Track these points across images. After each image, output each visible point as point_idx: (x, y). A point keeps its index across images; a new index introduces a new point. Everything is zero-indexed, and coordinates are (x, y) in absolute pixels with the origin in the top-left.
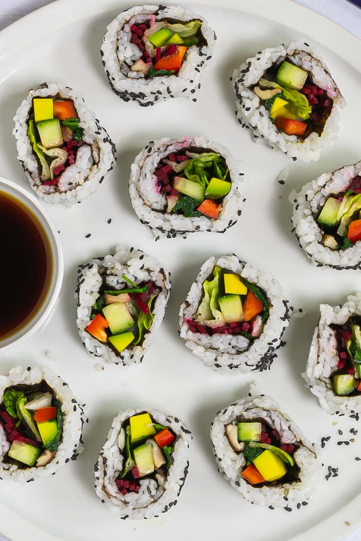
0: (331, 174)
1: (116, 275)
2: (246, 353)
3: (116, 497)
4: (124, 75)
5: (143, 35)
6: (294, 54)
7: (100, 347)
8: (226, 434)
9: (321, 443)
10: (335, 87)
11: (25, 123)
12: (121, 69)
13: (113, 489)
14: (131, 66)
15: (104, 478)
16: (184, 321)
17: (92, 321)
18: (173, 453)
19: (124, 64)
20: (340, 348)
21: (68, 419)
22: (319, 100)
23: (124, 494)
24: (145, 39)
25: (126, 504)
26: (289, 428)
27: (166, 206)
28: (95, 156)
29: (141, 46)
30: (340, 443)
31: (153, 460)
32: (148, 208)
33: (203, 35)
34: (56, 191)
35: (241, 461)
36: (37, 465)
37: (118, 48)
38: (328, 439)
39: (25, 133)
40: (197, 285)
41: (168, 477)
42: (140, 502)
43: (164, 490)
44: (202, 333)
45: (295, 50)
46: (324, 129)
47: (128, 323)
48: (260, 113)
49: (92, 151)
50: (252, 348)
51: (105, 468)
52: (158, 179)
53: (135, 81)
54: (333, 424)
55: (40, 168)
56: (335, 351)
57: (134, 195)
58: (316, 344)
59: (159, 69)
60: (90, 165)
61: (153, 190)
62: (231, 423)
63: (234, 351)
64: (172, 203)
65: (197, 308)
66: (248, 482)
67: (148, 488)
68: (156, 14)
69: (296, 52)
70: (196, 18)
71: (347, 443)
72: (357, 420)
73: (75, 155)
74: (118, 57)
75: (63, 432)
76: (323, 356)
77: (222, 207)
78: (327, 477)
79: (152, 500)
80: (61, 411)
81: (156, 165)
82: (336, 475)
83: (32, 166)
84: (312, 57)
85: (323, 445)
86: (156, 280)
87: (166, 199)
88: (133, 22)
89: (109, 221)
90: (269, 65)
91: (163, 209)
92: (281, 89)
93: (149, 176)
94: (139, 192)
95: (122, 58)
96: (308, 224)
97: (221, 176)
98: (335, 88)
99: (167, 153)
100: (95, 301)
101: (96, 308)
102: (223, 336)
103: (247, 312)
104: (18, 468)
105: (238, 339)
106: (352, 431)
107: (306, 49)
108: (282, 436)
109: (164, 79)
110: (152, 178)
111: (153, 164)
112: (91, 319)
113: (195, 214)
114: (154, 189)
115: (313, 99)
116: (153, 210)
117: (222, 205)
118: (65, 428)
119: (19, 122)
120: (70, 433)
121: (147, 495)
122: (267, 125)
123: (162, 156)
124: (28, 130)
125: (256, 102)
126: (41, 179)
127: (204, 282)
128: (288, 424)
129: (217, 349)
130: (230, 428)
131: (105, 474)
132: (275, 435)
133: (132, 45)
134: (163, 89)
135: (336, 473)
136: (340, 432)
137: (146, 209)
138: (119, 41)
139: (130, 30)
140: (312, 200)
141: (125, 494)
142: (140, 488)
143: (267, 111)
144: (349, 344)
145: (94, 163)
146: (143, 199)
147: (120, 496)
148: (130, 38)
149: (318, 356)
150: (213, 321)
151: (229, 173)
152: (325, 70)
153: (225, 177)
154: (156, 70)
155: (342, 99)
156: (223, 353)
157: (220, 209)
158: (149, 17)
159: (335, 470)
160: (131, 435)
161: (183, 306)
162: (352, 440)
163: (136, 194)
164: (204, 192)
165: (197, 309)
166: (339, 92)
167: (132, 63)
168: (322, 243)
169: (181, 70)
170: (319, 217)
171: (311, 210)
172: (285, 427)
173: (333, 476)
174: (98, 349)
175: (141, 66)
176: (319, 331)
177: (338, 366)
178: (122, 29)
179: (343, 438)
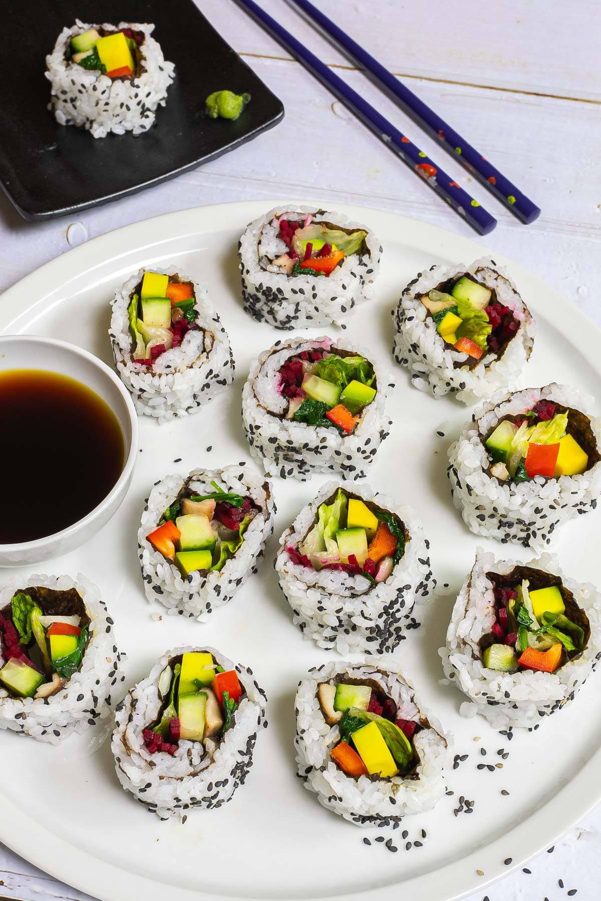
0: (510, 394)
1: (204, 482)
2: (364, 598)
3: (139, 754)
4: (262, 268)
5: (294, 234)
6: (478, 271)
7: (162, 565)
8: (318, 696)
9: (453, 762)
10: (525, 307)
11: (128, 296)
12: (260, 260)
13: (136, 742)
14: (273, 260)
15: (127, 725)
16: (284, 550)
17: (160, 527)
18: (236, 711)
19: (264, 257)
20: (499, 604)
21: (95, 641)
22: (502, 320)
23: (152, 752)
24: (295, 238)
25: (151, 766)
26: (412, 700)
27: (286, 411)
28: (206, 344)
29: (289, 244)
30: (480, 767)
31: (205, 714)
32: (262, 410)
33: (367, 245)
34: (148, 372)
35: (333, 735)
36: (36, 696)
37: (260, 243)
38: (465, 757)
39: (126, 306)
40: (311, 509)
41: (222, 744)
42: (173, 769)
43: (213, 761)
44: (307, 566)
45: (479, 267)
46: (505, 352)
47: (207, 540)
48: (425, 324)
49: (204, 337)
50: (374, 592)
51: (132, 711)
52: (283, 377)
53: (273, 275)
54: (474, 740)
55: (134, 345)
56: (491, 610)
57: (247, 394)
58: (465, 594)
59: (307, 267)
60: (199, 353)
61: (272, 390)
62: (328, 682)
63: (348, 593)
64: (295, 407)
65: (305, 535)
66: (339, 767)
67: (189, 753)
68: (314, 215)
69: (479, 269)
70: (361, 229)
71: (491, 768)
72: (510, 739)
73: (182, 337)
74: (258, 250)
75: (83, 656)
76: (472, 612)
77: (360, 417)
78: (456, 812)
79: (192, 770)
80: (87, 629)
81: (282, 363)
82: (469, 811)
83: (125, 341)
84: (499, 275)
85: (456, 766)
86: (256, 499)
87: (289, 402)
88: (285, 218)
89: (209, 449)
90: (445, 280)
91: (282, 413)
92: (455, 301)
93: (271, 373)
94: (254, 390)
95: (263, 252)
96: (471, 446)
97: (364, 380)
98: (524, 309)
99: (299, 351)
100: (169, 506)
101: (168, 514)
102: (336, 572)
103: (374, 550)
104: (8, 696)
105: (355, 580)
106: (500, 752)
107: (493, 267)
108: (399, 708)
109: (310, 278)
110: (275, 376)
111: (279, 361)
112: (158, 525)
113: (323, 422)
114: (274, 389)
115: (495, 317)
116: (269, 412)
117: (360, 416)
118: (87, 651)
119: (121, 294)
120: (94, 661)
121: (186, 761)
122: (433, 338)
123: (292, 353)
124: (130, 304)
125: (421, 313)
126: (132, 357)
127: (321, 505)
128: (411, 693)
129: (323, 588)
130: (324, 688)
131: (130, 719)
132: (390, 706)
133: (278, 240)
134: (307, 288)
135: (470, 807)
136: (483, 752)
137: (260, 411)
138: (264, 235)
139: (279, 226)
140: (481, 419)
141: (154, 753)
142: (177, 749)
143: (434, 323)
144: (512, 603)
145: (204, 350)
146: (257, 399)
147: (145, 753)
148: (277, 233)
149: (466, 611)
150: (325, 553)
151: (375, 380)
152: (513, 290)
153: (370, 382)
154: (302, 267)
155: (532, 320)
156: (330, 594)
157: (357, 420)
158: (303, 218)
159: (468, 804)
160: (179, 676)
161: (287, 531)
162: (500, 766)
163: (251, 393)
164: (340, 395)
165: (305, 537)
166: (529, 313)
167: (275, 258)
168: (488, 472)
169: (333, 272)
170: (489, 439)
171: (479, 431)
172: (406, 697)
173: (465, 812)
174: (159, 567)
175: (285, 261)
176: (471, 579)
177: (493, 627)
178: (270, 223)
179: (485, 760)
